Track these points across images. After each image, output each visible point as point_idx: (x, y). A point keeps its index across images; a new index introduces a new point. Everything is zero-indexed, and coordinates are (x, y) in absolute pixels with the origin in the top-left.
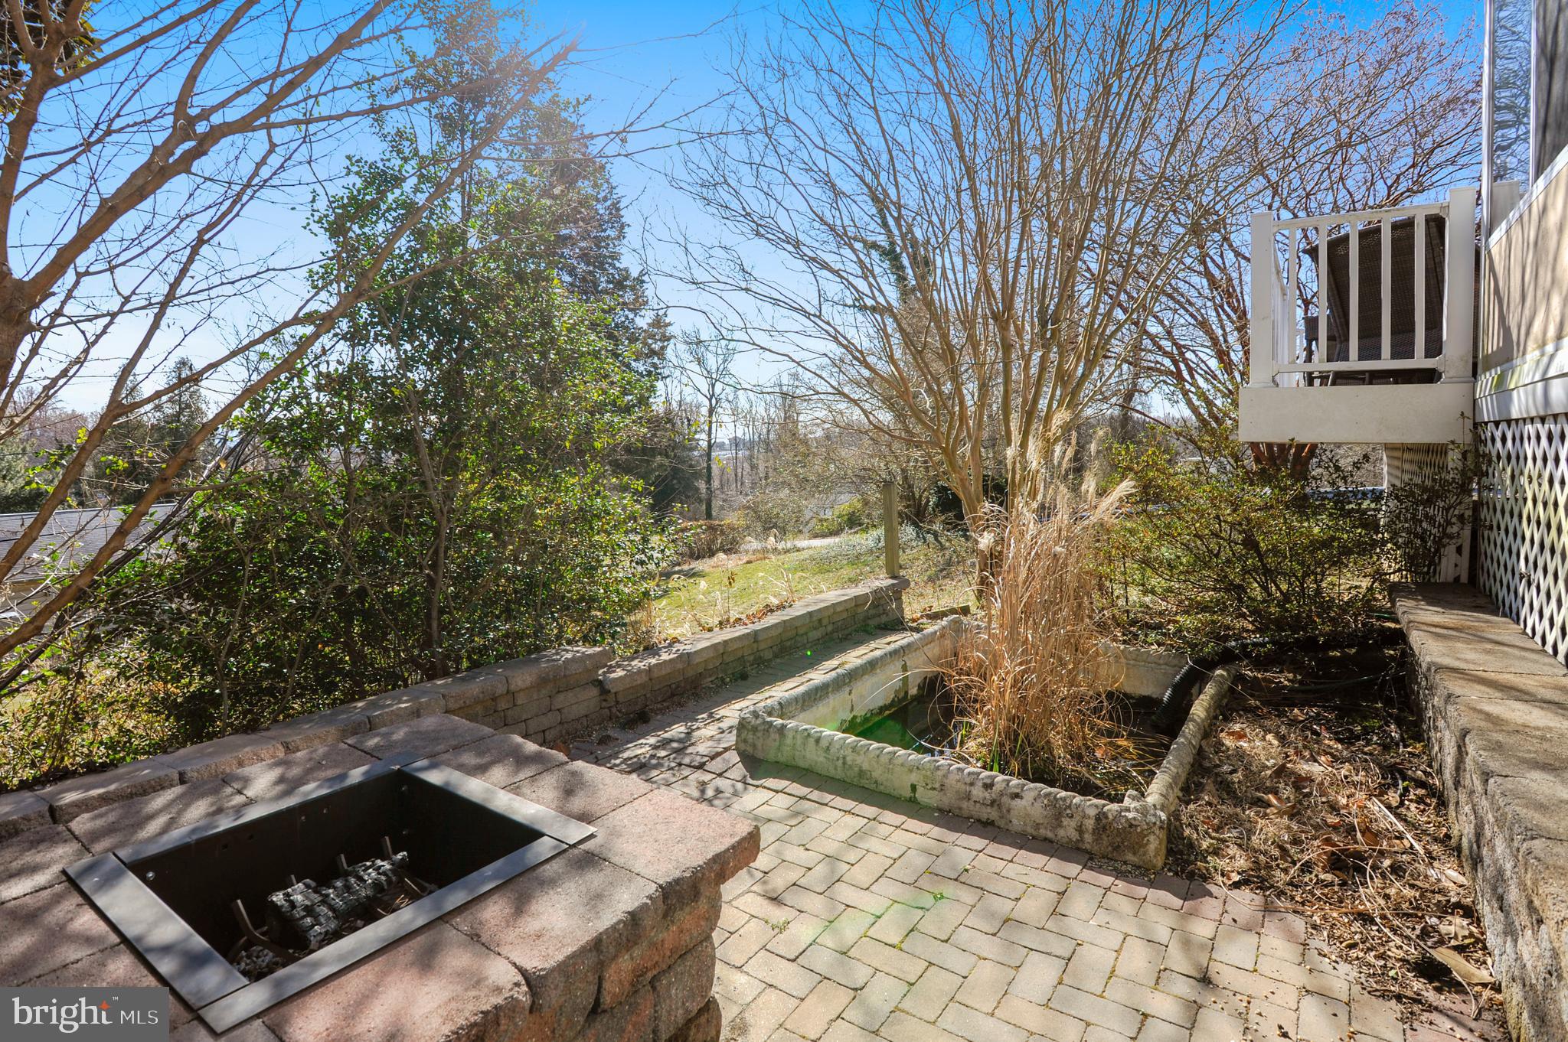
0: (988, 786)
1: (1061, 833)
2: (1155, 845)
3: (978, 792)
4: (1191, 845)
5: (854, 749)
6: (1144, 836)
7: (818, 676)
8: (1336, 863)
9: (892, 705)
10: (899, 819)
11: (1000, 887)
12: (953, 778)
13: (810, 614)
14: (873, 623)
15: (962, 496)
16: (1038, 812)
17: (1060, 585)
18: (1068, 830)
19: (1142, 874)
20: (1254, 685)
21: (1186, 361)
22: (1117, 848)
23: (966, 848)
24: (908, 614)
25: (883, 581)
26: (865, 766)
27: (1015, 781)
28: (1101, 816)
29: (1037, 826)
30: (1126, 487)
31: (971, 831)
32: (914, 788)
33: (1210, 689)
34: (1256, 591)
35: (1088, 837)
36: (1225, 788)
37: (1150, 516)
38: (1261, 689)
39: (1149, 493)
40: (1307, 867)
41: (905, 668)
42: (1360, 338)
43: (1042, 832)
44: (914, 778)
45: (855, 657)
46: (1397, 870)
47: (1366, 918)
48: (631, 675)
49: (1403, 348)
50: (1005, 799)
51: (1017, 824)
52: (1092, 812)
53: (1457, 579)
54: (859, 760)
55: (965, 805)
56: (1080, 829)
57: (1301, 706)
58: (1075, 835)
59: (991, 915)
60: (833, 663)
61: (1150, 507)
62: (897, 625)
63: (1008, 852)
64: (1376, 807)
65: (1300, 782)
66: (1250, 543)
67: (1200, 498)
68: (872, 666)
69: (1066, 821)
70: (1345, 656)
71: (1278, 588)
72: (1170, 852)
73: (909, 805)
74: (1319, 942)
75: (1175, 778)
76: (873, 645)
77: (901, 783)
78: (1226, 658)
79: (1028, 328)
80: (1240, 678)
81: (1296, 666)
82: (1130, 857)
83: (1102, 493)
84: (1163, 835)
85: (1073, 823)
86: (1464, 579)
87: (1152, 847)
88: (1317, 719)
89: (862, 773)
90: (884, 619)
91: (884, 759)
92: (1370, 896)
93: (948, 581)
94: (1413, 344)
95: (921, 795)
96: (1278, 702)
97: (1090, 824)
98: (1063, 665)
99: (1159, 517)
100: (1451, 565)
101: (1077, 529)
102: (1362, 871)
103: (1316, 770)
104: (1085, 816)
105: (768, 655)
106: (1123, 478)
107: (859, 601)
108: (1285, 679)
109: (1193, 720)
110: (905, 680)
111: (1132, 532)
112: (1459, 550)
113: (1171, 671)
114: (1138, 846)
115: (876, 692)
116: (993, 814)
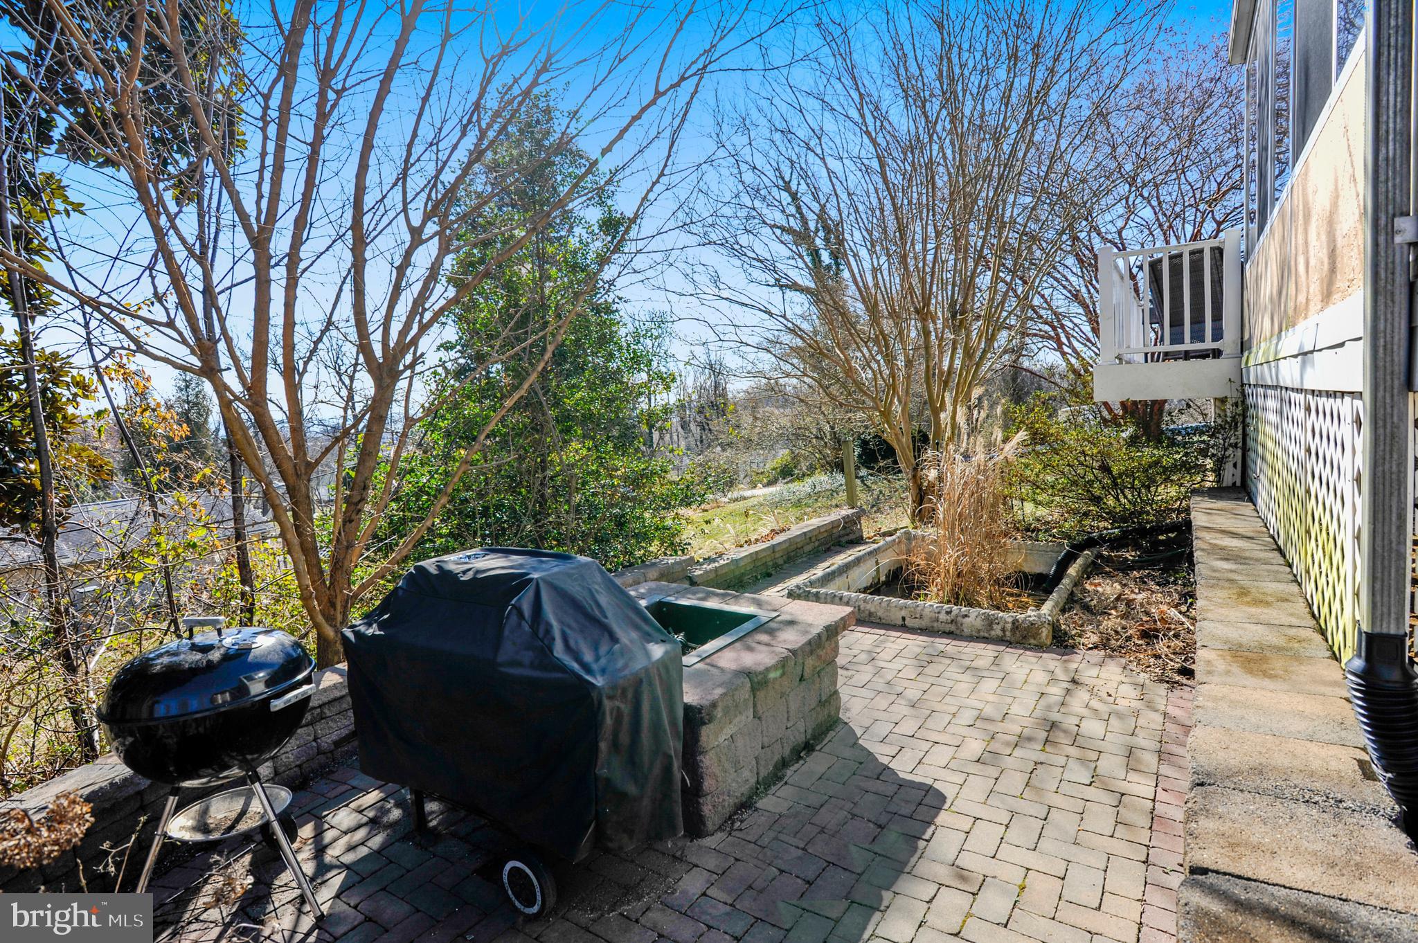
0: (948, 613)
1: (993, 633)
2: (1045, 633)
3: (943, 617)
4: (1066, 633)
5: (865, 601)
6: (1038, 629)
7: (819, 571)
8: (1145, 635)
9: (871, 586)
10: (899, 634)
11: (963, 657)
12: (927, 611)
13: (805, 533)
14: (844, 540)
15: (896, 446)
16: (979, 623)
17: (980, 500)
18: (997, 631)
19: (1040, 648)
20: (1108, 560)
21: (1063, 326)
22: (1024, 637)
23: (941, 643)
24: (865, 535)
25: (846, 511)
26: (873, 610)
27: (964, 609)
28: (1015, 622)
29: (979, 631)
30: (1022, 435)
31: (940, 637)
32: (904, 619)
33: (1080, 561)
34: (1111, 502)
35: (1008, 634)
36: (1087, 608)
37: (1038, 454)
38: (1113, 562)
39: (1037, 437)
40: (1129, 639)
41: (877, 563)
42: (1171, 326)
43: (982, 634)
44: (903, 613)
45: (840, 560)
46: (1176, 636)
47: (1157, 657)
48: (706, 572)
49: (1198, 336)
50: (959, 619)
51: (967, 631)
52: (1010, 620)
53: (1234, 484)
54: (869, 606)
55: (935, 624)
56: (1003, 630)
57: (1139, 569)
58: (1000, 633)
59: (961, 667)
60: (826, 564)
61: (1038, 447)
62: (860, 541)
63: (965, 644)
64: (1173, 613)
65: (1129, 603)
66: (1105, 469)
67: (1071, 438)
68: (858, 561)
69: (995, 627)
70: (1169, 539)
71: (1125, 497)
72: (1054, 637)
73: (903, 627)
74: (1133, 666)
75: (1057, 604)
76: (849, 552)
77: (896, 617)
78: (1090, 543)
79: (940, 314)
80: (1100, 556)
81: (1137, 547)
82: (1032, 641)
83: (1006, 440)
84: (1050, 628)
85: (999, 627)
86: (1238, 484)
87: (1044, 635)
88: (1148, 576)
89: (870, 614)
90: (851, 537)
91: (884, 605)
92: (1161, 647)
93: (878, 515)
94: (1204, 330)
95: (909, 622)
96: (1125, 568)
97: (1009, 626)
98: (985, 550)
99: (1043, 454)
100: (1231, 475)
101: (990, 464)
102: (1157, 637)
103: (1140, 597)
104: (1006, 622)
105: (780, 562)
106: (1018, 429)
107: (834, 524)
108: (1130, 555)
109: (1069, 576)
110: (878, 570)
111: (1027, 466)
112: (1235, 465)
113: (1054, 555)
114: (1036, 635)
115: (865, 574)
116: (953, 628)
